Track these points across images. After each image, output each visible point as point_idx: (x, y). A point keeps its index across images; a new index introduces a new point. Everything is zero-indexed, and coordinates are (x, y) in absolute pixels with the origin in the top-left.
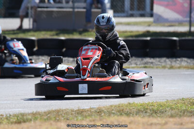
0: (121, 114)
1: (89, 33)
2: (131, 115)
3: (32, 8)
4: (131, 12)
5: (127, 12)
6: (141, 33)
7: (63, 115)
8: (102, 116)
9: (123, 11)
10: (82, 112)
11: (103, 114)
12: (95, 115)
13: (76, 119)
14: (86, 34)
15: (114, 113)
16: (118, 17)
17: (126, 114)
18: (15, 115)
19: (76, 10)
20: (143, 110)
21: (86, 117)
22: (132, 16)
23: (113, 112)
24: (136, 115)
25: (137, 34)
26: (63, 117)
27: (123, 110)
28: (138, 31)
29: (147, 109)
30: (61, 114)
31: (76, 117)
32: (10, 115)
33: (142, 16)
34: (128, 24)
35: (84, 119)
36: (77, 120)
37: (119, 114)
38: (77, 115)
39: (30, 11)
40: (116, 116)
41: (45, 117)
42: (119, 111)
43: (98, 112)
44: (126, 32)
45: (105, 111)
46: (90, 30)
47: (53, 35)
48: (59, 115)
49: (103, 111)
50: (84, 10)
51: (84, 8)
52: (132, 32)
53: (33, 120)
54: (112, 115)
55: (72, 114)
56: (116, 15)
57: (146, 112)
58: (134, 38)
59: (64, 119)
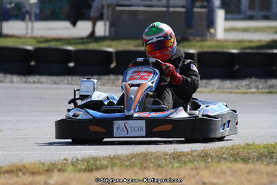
0: (235, 160)
1: (190, 43)
2: (251, 161)
3: (108, 6)
4: (250, 13)
5: (244, 13)
6: (264, 43)
7: (153, 160)
8: (208, 162)
9: (239, 12)
10: (180, 156)
11: (209, 160)
12: (197, 161)
13: (170, 166)
14: (185, 44)
15: (225, 159)
16: (232, 19)
17: (241, 159)
18: (83, 160)
19: (171, 9)
20: (267, 154)
21: (185, 163)
22: (251, 18)
23: (224, 156)
24: (258, 161)
25: (259, 44)
26: (152, 162)
27: (238, 154)
28: (260, 41)
29: (273, 153)
30: (150, 159)
31: (171, 163)
32: (77, 160)
33: (266, 18)
34: (246, 30)
35: (183, 166)
36: (172, 167)
37: (232, 159)
38: (172, 161)
39: (105, 11)
40: (228, 163)
41: (127, 163)
42: (233, 156)
43: (203, 157)
44: (242, 41)
45: (213, 154)
46: (192, 38)
47: (139, 46)
48: (146, 160)
49: (209, 154)
50: (184, 10)
51: (183, 7)
52: (251, 41)
53: (109, 166)
54: (223, 161)
55: (165, 159)
56: (229, 16)
57: (272, 157)
58: (255, 51)
59: (154, 166)
